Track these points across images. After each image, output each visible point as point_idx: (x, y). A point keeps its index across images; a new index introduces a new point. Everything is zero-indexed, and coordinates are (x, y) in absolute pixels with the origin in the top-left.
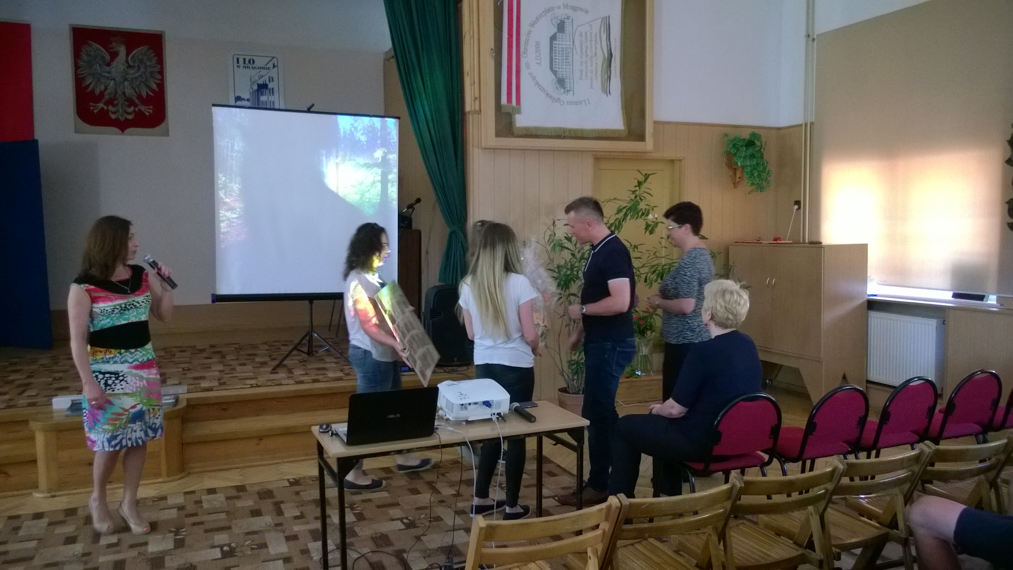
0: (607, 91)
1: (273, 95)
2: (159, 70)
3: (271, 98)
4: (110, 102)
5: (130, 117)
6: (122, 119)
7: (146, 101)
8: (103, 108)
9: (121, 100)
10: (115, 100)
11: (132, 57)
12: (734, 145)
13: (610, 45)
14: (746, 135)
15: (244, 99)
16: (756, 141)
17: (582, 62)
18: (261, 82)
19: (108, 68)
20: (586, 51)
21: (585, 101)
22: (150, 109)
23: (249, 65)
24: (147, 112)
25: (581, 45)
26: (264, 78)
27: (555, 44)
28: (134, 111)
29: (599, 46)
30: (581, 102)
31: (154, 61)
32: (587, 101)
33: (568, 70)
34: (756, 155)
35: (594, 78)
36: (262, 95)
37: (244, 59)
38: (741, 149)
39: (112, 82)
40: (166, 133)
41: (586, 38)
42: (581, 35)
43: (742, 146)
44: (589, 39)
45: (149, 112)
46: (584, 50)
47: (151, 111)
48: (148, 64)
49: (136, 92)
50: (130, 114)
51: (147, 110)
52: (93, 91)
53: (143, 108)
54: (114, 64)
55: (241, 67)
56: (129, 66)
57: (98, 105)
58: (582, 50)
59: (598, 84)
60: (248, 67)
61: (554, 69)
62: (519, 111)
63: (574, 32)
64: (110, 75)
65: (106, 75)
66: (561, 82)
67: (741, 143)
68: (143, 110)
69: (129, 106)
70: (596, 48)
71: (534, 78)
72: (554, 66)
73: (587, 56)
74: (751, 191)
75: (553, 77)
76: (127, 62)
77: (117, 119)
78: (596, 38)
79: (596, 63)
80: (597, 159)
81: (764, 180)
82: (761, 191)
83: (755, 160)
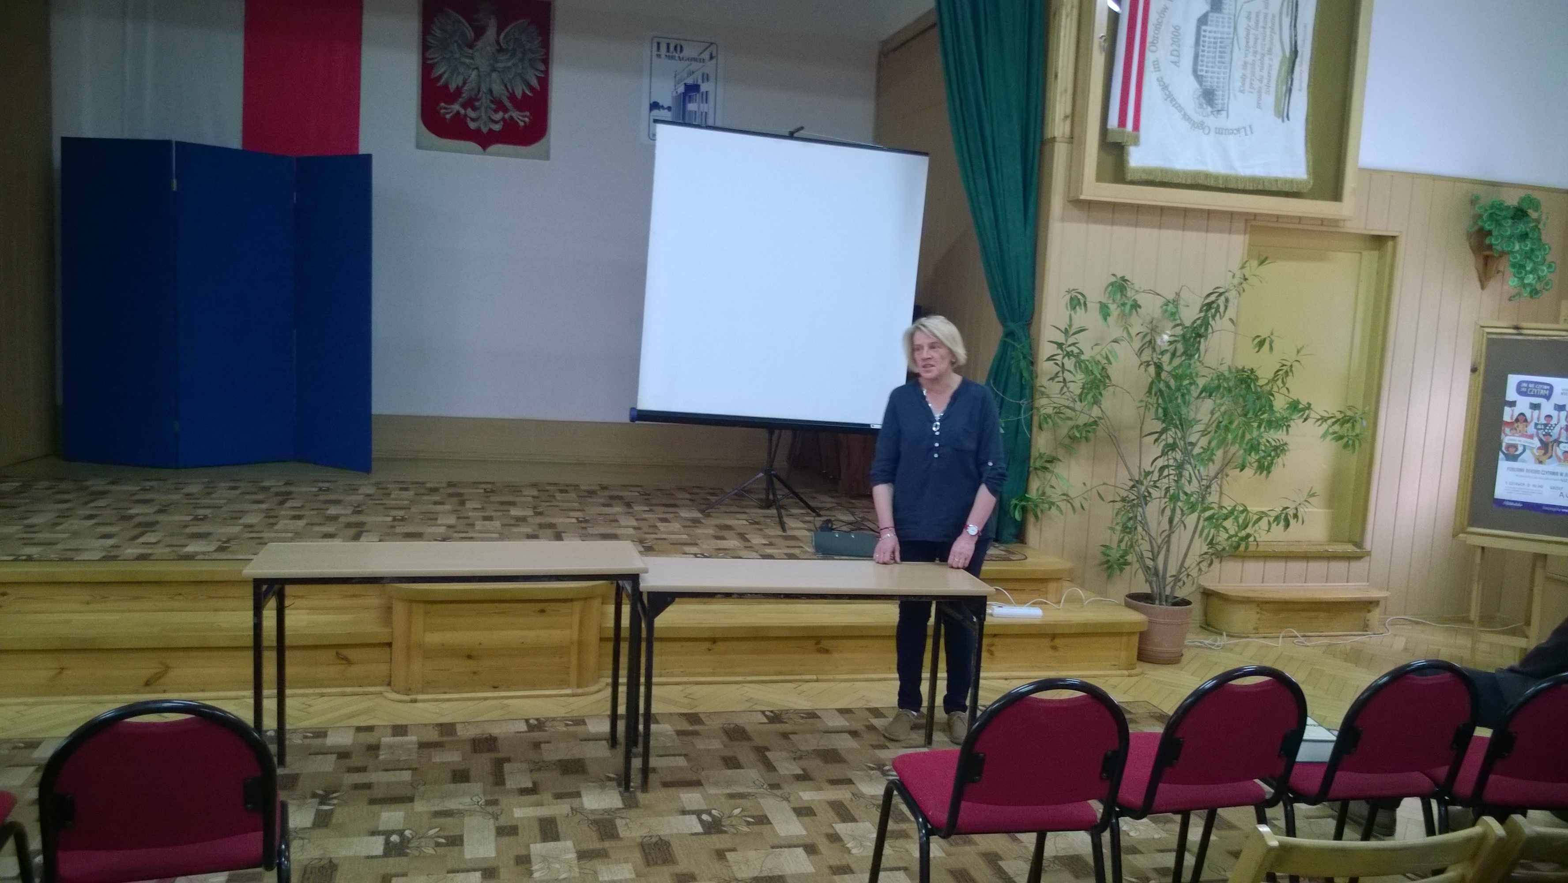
0: (1283, 114)
1: (706, 102)
2: (544, 57)
3: (704, 107)
4: (470, 103)
5: (497, 127)
6: (485, 130)
7: (520, 104)
8: (458, 113)
9: (485, 101)
10: (478, 100)
11: (505, 36)
12: (1491, 215)
13: (1296, 36)
14: (1512, 199)
15: (663, 107)
16: (1530, 211)
17: (1246, 63)
18: (690, 81)
19: (471, 51)
20: (1255, 44)
21: (1245, 128)
22: (526, 116)
23: (674, 54)
24: (522, 121)
25: (1248, 35)
26: (695, 75)
27: (1205, 31)
28: (503, 119)
29: (1276, 38)
30: (1238, 130)
31: (537, 41)
32: (1248, 129)
33: (1222, 75)
34: (1530, 235)
35: (1264, 89)
36: (690, 102)
37: (668, 45)
38: (1503, 222)
39: (475, 73)
40: (547, 157)
41: (1257, 22)
42: (1249, 18)
43: (1506, 217)
44: (1261, 24)
45: (524, 121)
46: (1251, 44)
47: (527, 120)
48: (528, 46)
49: (507, 89)
50: (496, 122)
51: (522, 118)
52: (446, 86)
53: (516, 115)
54: (480, 44)
55: (663, 56)
56: (501, 50)
57: (453, 106)
58: (1247, 42)
59: (1269, 100)
60: (673, 58)
61: (1199, 73)
62: (1136, 142)
63: (1237, 12)
64: (471, 61)
65: (468, 61)
66: (1209, 96)
67: (1504, 213)
68: (515, 118)
69: (496, 111)
70: (1272, 39)
71: (1165, 87)
72: (1200, 68)
73: (1255, 53)
74: (1515, 296)
75: (1198, 86)
76: (498, 42)
77: (478, 130)
78: (1273, 24)
79: (1270, 66)
80: (1255, 228)
81: (1540, 278)
82: (1532, 298)
83: (1528, 242)
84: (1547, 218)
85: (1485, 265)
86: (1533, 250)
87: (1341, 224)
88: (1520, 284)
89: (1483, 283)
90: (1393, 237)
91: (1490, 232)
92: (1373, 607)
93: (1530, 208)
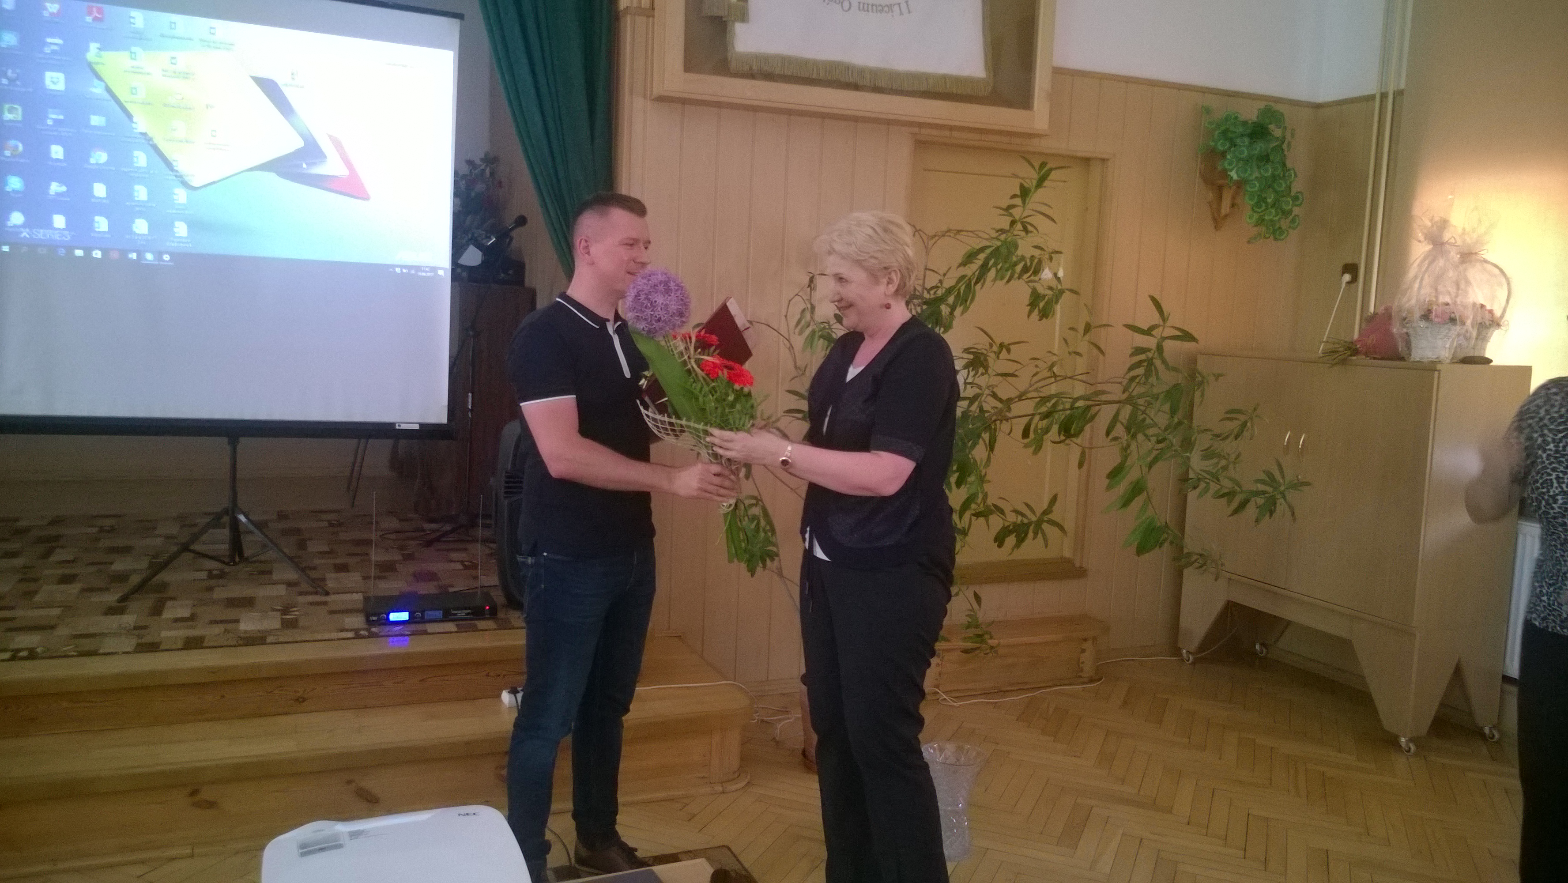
12: (1225, 132)
14: (1250, 113)
16: (1272, 127)
21: (899, 4)
30: (890, 7)
32: (904, 6)
34: (1271, 158)
38: (1238, 141)
43: (1242, 135)
62: (743, 16)
67: (1240, 129)
74: (1254, 238)
80: (921, 145)
81: (1286, 213)
82: (1276, 239)
83: (1269, 166)
84: (1293, 135)
85: (1220, 198)
86: (1274, 177)
87: (1036, 141)
88: (1261, 221)
89: (1218, 222)
90: (1103, 160)
91: (1223, 154)
92: (1088, 645)
93: (1271, 123)
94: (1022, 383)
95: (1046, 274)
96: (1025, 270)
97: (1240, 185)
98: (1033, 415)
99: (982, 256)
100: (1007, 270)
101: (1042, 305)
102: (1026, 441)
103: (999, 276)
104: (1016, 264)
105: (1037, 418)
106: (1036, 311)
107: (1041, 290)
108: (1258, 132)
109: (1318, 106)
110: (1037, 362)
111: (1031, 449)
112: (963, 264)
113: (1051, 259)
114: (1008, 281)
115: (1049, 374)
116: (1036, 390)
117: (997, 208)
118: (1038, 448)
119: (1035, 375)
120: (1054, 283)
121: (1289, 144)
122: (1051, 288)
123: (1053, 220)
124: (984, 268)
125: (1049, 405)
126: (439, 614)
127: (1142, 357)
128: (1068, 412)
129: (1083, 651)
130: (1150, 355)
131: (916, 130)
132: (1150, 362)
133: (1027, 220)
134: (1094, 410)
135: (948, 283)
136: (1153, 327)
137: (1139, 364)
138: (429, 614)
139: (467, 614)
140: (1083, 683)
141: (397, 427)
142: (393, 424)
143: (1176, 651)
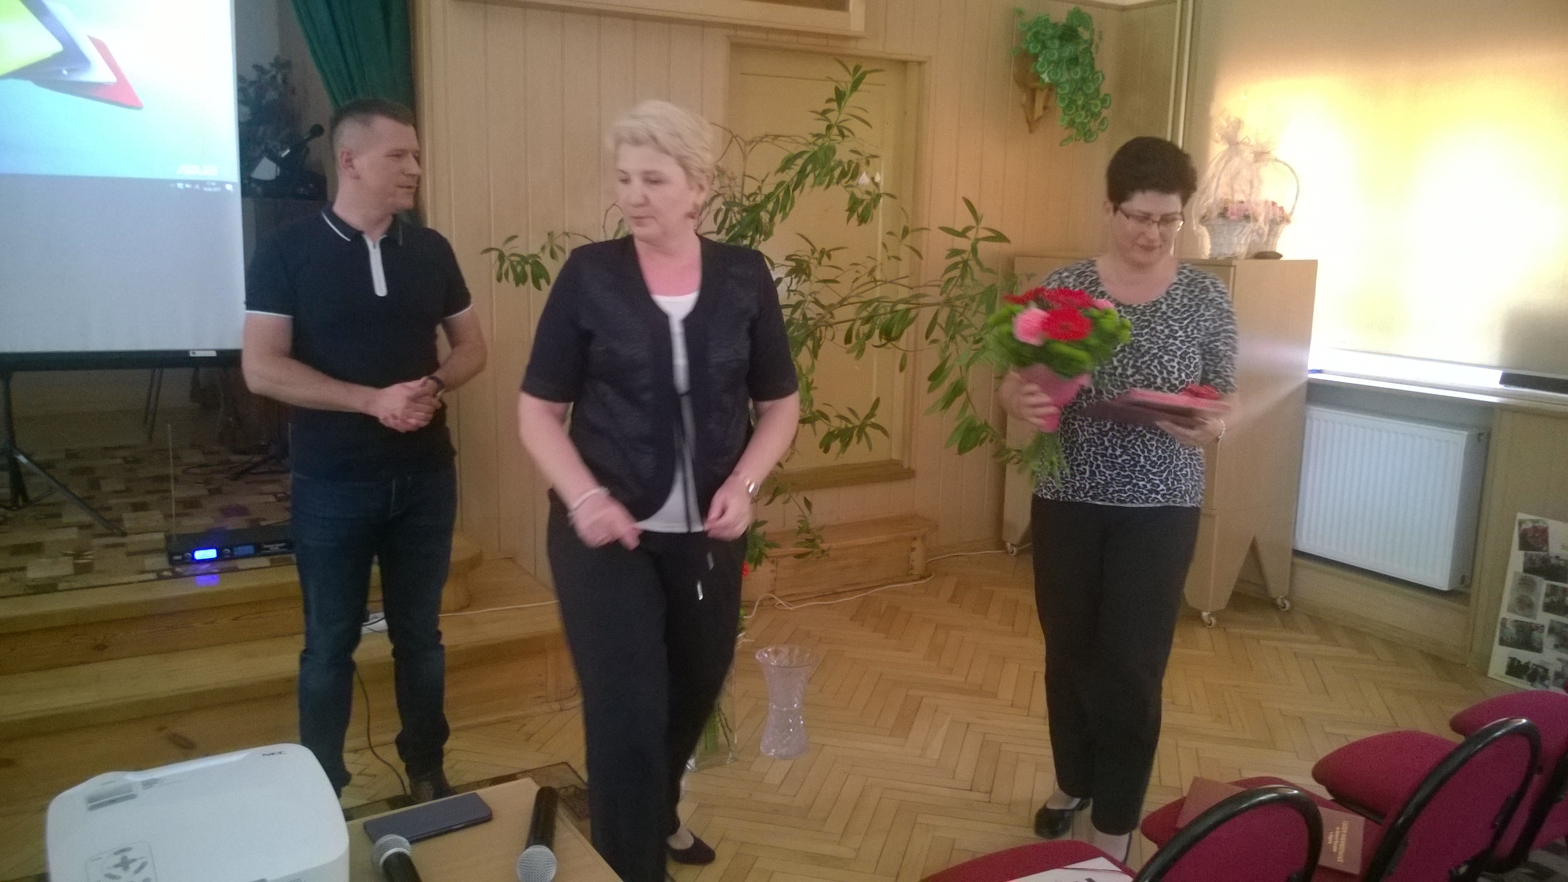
12: (1036, 35)
14: (1059, 15)
16: (1080, 30)
34: (1081, 60)
38: (1049, 43)
43: (1052, 38)
67: (1050, 32)
74: (1066, 140)
80: (738, 48)
81: (1094, 116)
82: (1086, 141)
83: (1078, 69)
84: (1101, 38)
85: (1033, 100)
86: (1084, 80)
87: (852, 44)
88: (1072, 124)
89: (1032, 124)
90: (920, 63)
91: (1036, 57)
92: (917, 544)
93: (1080, 26)
94: (843, 289)
95: (864, 179)
96: (843, 174)
97: (1052, 87)
98: (854, 320)
99: (800, 162)
100: (825, 175)
101: (860, 209)
102: (849, 346)
103: (818, 182)
104: (833, 170)
105: (859, 322)
106: (855, 216)
107: (859, 195)
108: (1068, 34)
109: (1124, 9)
110: (858, 268)
111: (855, 353)
112: (783, 169)
113: (868, 163)
114: (828, 186)
115: (869, 279)
116: (857, 295)
117: (813, 112)
118: (861, 351)
119: (857, 279)
120: (872, 188)
121: (1097, 46)
122: (868, 193)
123: (867, 124)
124: (802, 174)
125: (870, 309)
126: (250, 549)
127: (958, 259)
128: (889, 316)
129: (913, 549)
130: (965, 256)
131: (732, 32)
132: (965, 263)
133: (842, 124)
134: (913, 313)
135: (767, 189)
136: (968, 229)
137: (954, 266)
138: (239, 551)
139: (280, 548)
140: (914, 581)
141: (191, 355)
142: (186, 352)
143: (1000, 544)
